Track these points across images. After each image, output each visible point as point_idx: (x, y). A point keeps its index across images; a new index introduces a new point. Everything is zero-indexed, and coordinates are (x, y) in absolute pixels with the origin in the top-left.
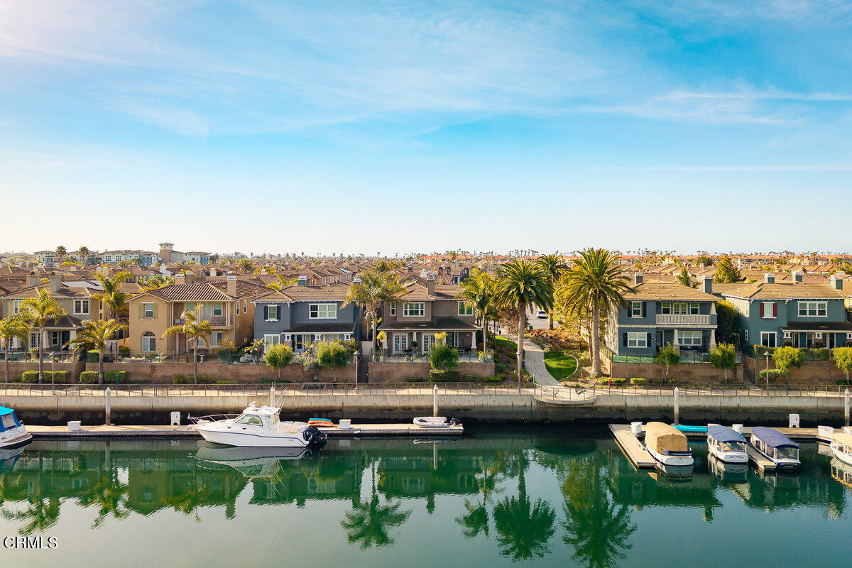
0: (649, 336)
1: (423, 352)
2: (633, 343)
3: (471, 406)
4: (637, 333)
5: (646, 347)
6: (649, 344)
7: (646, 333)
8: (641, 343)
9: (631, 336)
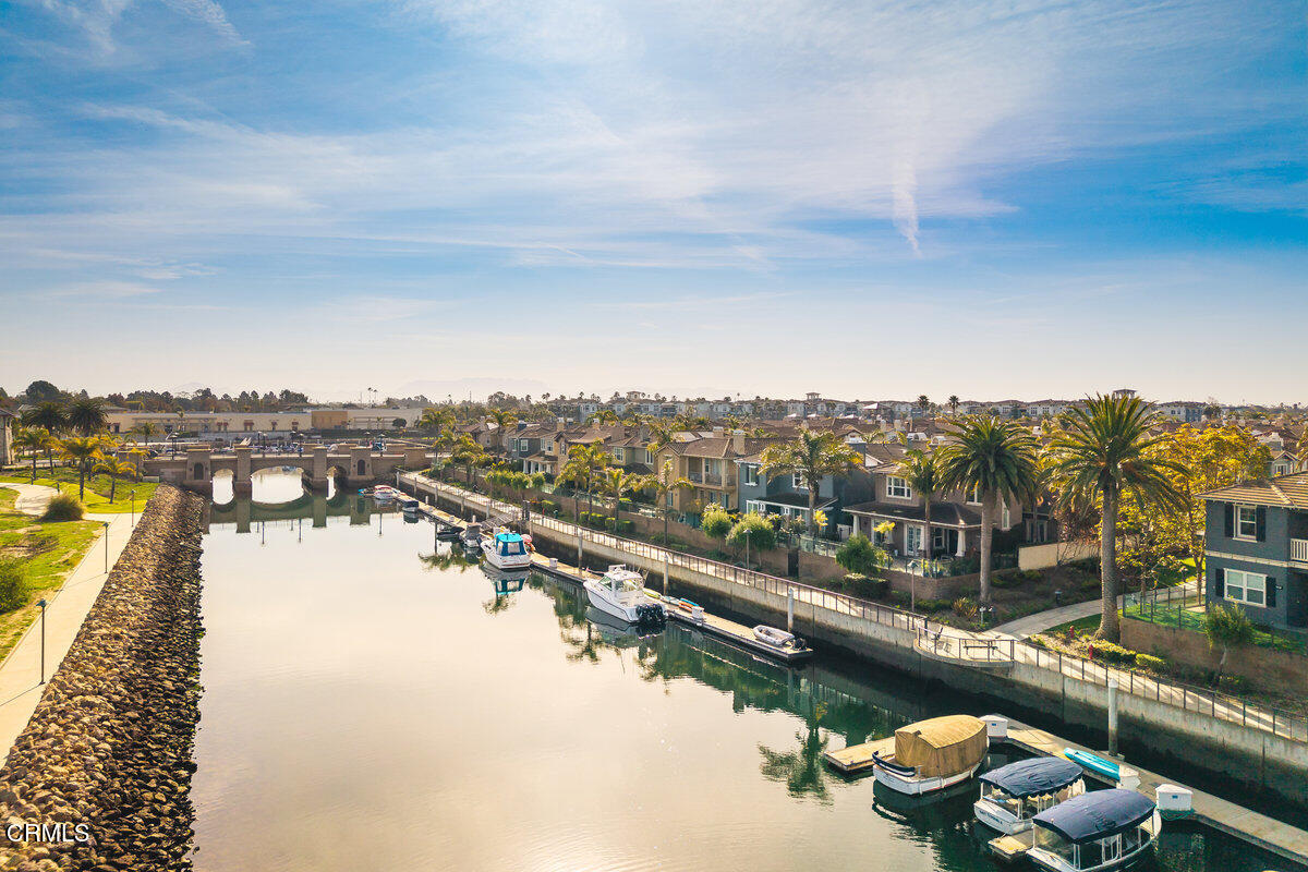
0: (1271, 583)
1: (906, 552)
2: (1237, 592)
3: (849, 631)
4: (1245, 573)
5: (1264, 605)
6: (1271, 602)
7: (1264, 576)
8: (1253, 595)
9: (1233, 578)
